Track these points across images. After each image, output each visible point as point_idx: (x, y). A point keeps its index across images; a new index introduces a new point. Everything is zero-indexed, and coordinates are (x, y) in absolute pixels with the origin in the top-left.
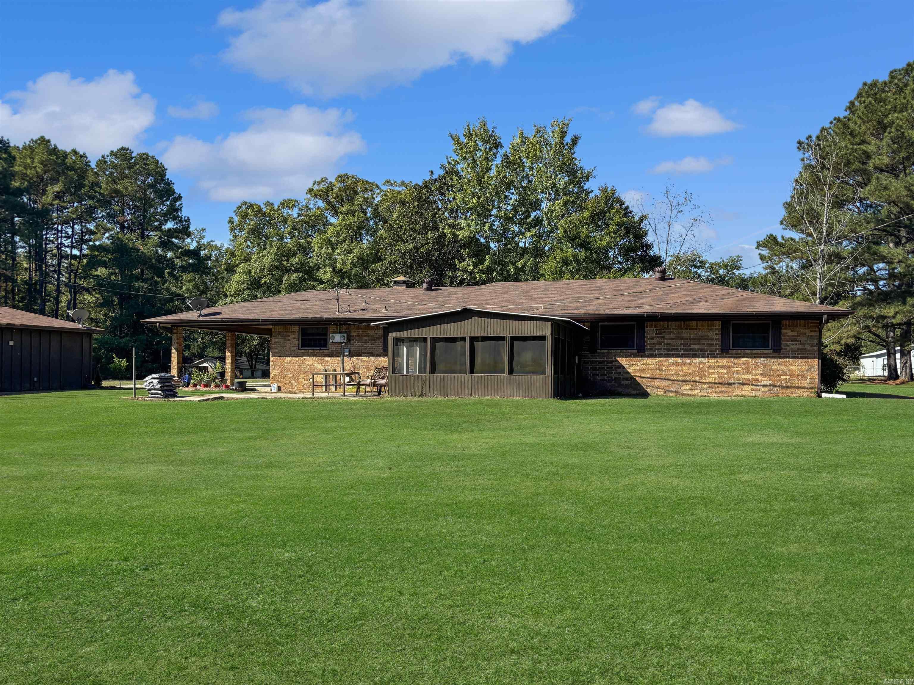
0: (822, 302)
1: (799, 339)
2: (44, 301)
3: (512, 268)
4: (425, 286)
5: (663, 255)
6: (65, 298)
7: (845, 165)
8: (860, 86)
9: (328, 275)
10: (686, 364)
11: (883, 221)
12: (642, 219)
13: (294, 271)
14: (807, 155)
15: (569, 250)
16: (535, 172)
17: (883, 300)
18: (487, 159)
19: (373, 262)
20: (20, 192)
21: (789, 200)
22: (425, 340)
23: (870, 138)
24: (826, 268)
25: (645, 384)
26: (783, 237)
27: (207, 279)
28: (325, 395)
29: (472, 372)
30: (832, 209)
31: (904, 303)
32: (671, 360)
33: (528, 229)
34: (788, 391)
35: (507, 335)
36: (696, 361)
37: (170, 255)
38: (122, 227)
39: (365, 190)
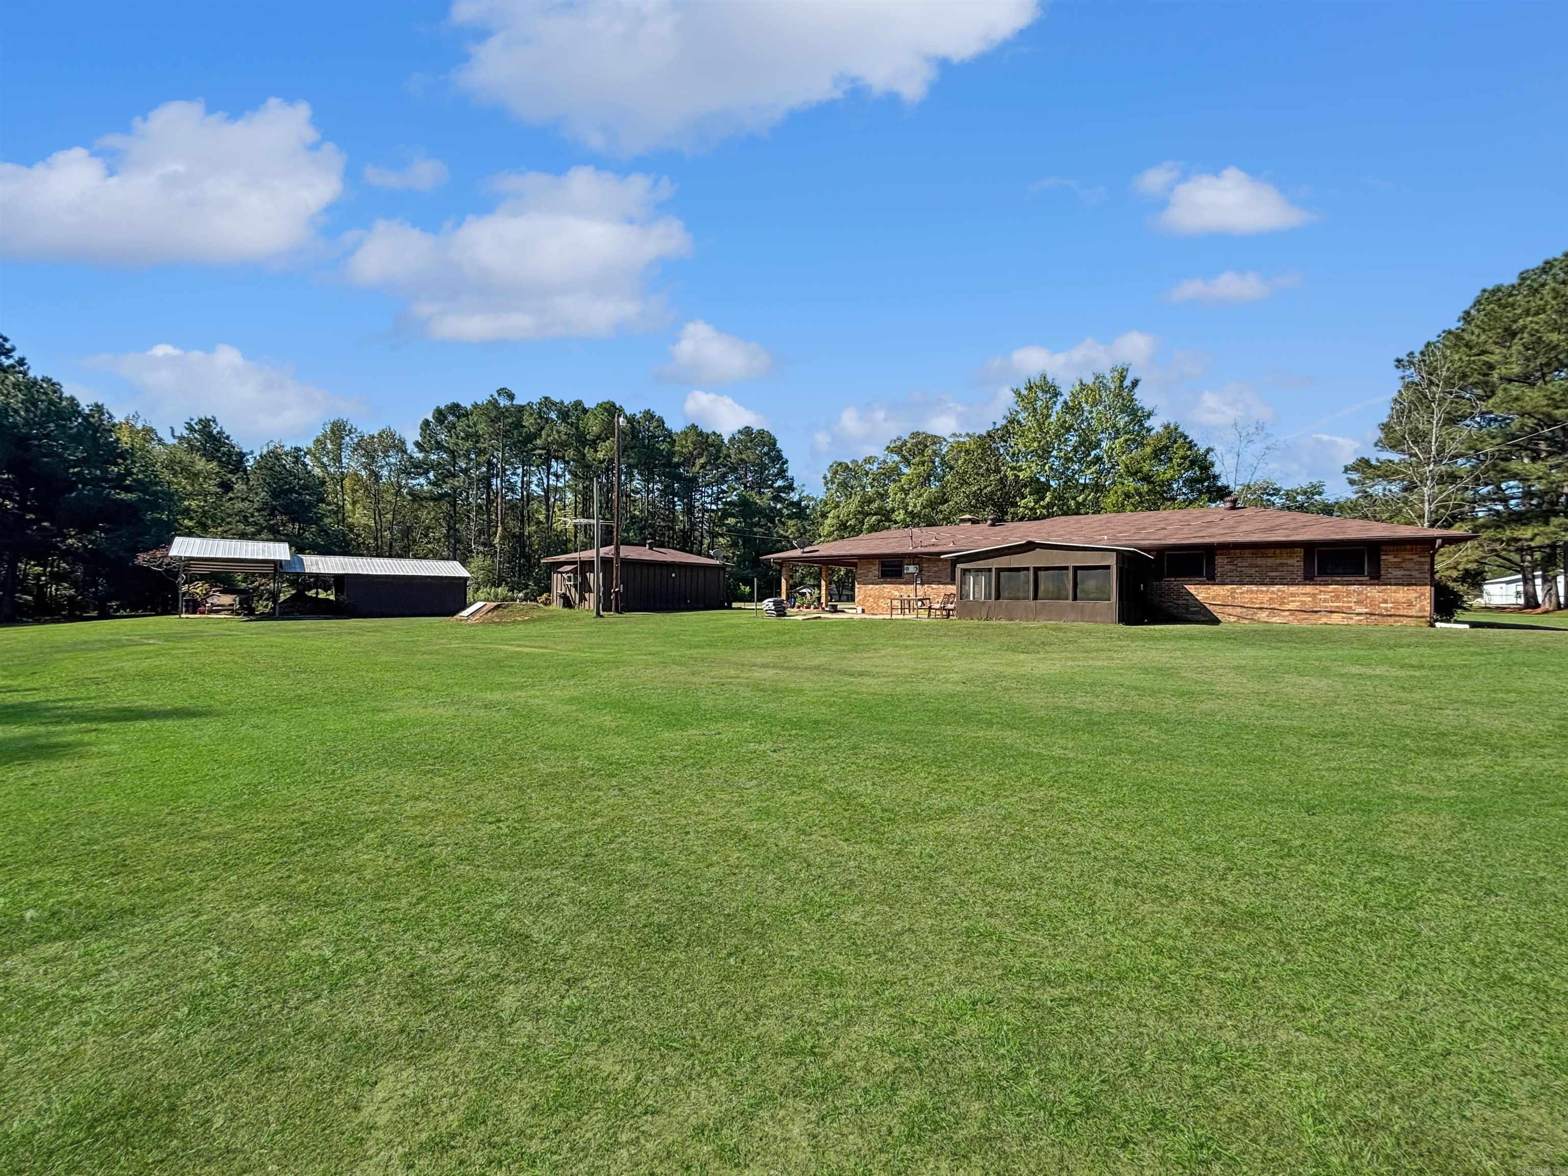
0: (1432, 526)
1: (1404, 565)
2: (693, 544)
3: (1072, 503)
4: (989, 522)
5: (1232, 486)
6: (706, 541)
7: (1460, 379)
8: (1478, 293)
9: (902, 516)
10: (1262, 592)
11: (1514, 437)
12: (1208, 451)
13: (874, 515)
14: (1408, 373)
15: (1131, 484)
16: (1094, 415)
17: (1516, 521)
18: (1047, 406)
19: (941, 504)
20: (678, 465)
21: (1385, 420)
22: (990, 570)
23: (1493, 348)
24: (1436, 489)
25: (1216, 611)
26: (1378, 460)
27: (806, 523)
28: (901, 617)
29: (1036, 598)
30: (1443, 426)
31: (1547, 523)
32: (1245, 588)
33: (1088, 467)
34: (1391, 620)
35: (1071, 564)
36: (1275, 588)
37: (779, 506)
38: (746, 487)
39: (934, 443)
